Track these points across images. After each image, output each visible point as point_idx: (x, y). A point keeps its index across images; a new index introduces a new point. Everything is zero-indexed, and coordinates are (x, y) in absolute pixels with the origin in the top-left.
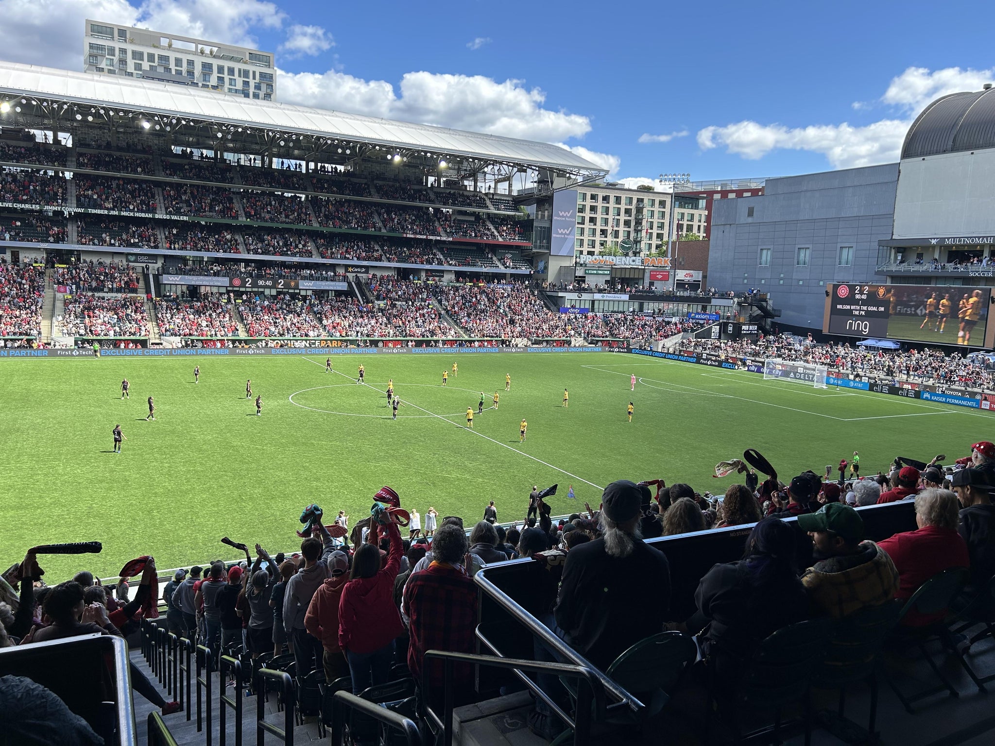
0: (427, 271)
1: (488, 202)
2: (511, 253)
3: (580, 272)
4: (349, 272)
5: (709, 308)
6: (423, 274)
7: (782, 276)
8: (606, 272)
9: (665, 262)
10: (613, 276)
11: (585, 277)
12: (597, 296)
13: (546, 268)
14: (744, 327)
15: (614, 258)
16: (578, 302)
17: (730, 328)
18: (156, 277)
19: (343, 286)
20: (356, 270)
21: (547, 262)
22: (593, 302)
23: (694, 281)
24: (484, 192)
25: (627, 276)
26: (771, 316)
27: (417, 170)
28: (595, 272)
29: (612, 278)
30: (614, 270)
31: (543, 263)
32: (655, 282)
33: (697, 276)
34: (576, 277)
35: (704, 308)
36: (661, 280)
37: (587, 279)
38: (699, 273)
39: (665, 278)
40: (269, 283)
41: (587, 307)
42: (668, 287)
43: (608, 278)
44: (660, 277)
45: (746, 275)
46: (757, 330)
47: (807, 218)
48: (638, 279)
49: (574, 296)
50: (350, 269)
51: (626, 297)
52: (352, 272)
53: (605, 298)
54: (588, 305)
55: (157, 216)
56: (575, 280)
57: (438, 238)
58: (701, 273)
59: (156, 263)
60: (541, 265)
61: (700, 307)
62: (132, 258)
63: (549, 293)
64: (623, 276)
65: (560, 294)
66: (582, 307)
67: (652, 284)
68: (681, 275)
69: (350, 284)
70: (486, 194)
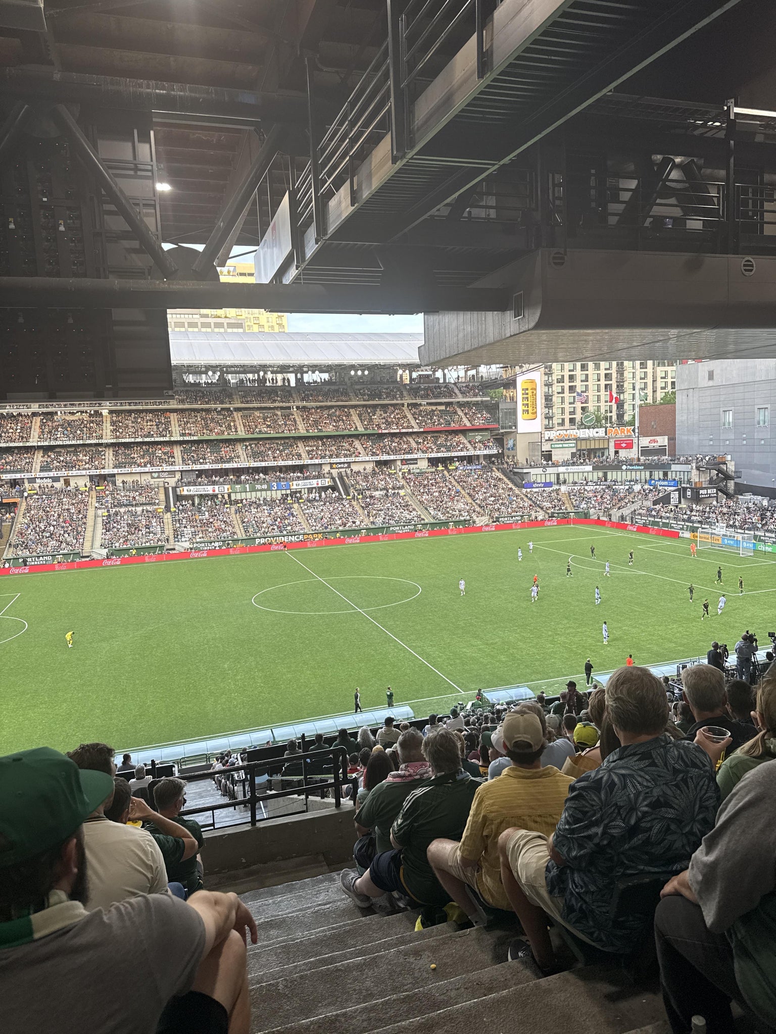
0: (402, 460)
1: (457, 391)
2: (480, 435)
3: (546, 447)
4: (334, 468)
5: (669, 474)
6: (399, 463)
7: (744, 436)
8: (571, 445)
9: (628, 431)
10: (579, 448)
11: (551, 451)
12: (561, 469)
13: (514, 445)
14: (701, 492)
15: (577, 431)
16: (543, 476)
17: (689, 493)
18: (174, 489)
19: (327, 482)
20: (339, 466)
21: (515, 440)
22: (558, 475)
23: (660, 446)
24: (453, 382)
25: (592, 447)
26: (731, 478)
27: (391, 371)
28: (561, 446)
29: (578, 450)
30: (579, 443)
31: (512, 441)
32: (620, 450)
33: (663, 441)
34: (543, 452)
35: (665, 474)
36: (625, 448)
37: (553, 453)
38: (664, 438)
39: (629, 446)
40: (265, 487)
41: (552, 480)
42: (633, 453)
43: (574, 450)
44: (624, 445)
45: (711, 437)
46: (717, 493)
47: (763, 378)
48: (604, 449)
49: (539, 471)
50: (334, 466)
51: (589, 468)
52: (336, 468)
53: (569, 471)
54: (553, 479)
55: (172, 439)
56: (542, 455)
57: (411, 430)
58: (666, 438)
59: (175, 477)
60: (511, 443)
61: (661, 474)
62: (155, 475)
63: (516, 470)
64: (588, 447)
65: (525, 471)
66: (548, 481)
67: (617, 452)
68: (645, 442)
69: (333, 479)
70: (455, 384)
